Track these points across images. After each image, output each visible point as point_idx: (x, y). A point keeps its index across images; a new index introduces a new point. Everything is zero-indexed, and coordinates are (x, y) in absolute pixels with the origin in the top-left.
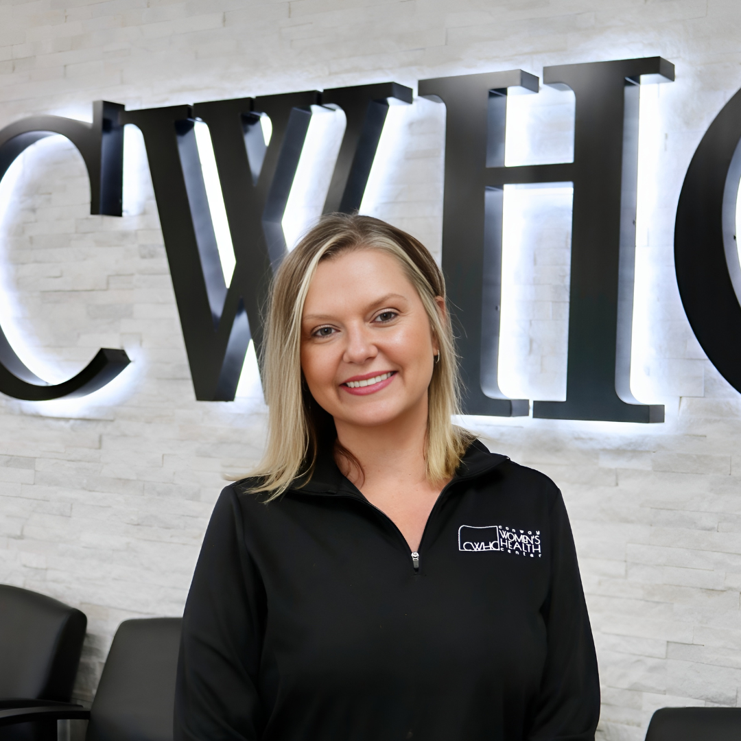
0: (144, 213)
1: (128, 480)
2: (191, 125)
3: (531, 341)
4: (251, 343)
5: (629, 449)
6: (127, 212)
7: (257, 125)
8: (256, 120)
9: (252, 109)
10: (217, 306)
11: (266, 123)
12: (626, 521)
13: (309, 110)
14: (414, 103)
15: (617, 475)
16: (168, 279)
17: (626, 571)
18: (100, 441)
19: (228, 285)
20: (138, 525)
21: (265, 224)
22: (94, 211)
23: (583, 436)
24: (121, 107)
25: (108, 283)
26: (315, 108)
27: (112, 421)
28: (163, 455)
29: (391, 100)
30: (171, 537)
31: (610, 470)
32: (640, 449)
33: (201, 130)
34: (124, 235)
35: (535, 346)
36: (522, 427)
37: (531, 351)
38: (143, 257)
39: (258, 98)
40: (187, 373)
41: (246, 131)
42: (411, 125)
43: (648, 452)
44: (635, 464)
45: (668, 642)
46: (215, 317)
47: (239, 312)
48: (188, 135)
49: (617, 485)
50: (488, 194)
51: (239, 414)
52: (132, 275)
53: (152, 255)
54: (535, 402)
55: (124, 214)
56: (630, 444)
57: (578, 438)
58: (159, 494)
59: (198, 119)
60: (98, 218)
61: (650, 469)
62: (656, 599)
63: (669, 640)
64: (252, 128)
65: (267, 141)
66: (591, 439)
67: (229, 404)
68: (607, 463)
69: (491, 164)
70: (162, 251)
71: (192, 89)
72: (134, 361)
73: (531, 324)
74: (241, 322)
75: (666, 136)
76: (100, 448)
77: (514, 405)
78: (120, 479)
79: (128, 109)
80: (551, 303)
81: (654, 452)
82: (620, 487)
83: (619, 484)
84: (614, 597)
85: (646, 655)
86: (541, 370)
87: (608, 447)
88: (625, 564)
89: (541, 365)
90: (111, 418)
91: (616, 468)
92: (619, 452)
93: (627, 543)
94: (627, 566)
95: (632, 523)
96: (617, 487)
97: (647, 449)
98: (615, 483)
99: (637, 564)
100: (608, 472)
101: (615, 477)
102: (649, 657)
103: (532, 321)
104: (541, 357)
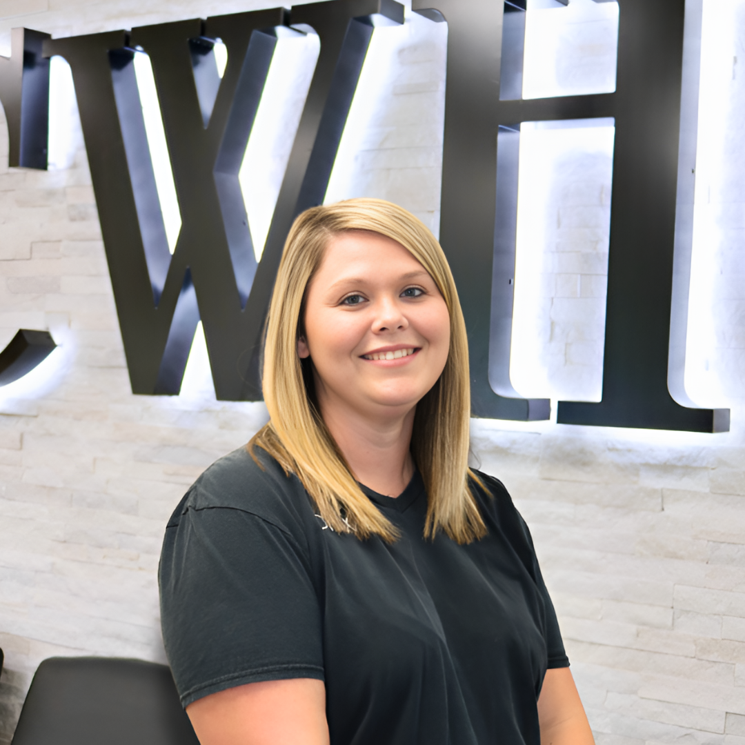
0: (74, 166)
1: (52, 489)
2: (130, 57)
3: (552, 324)
4: (200, 325)
5: (680, 464)
6: (54, 165)
7: (209, 56)
8: (208, 48)
9: (203, 33)
10: (158, 278)
11: (220, 51)
12: (674, 556)
13: (273, 34)
14: (405, 23)
15: (663, 496)
16: (100, 245)
18: (21, 441)
19: (172, 251)
20: (65, 542)
21: (218, 176)
22: (13, 162)
23: (619, 446)
24: (46, 36)
25: (31, 251)
26: (281, 31)
27: (36, 417)
28: (95, 460)
29: (377, 19)
30: (104, 557)
31: (655, 491)
32: (695, 465)
33: (142, 62)
34: (50, 194)
35: (557, 330)
36: (540, 434)
37: (552, 338)
38: (73, 220)
39: (210, 19)
40: (122, 360)
41: (196, 63)
42: (401, 52)
43: (705, 468)
44: (687, 483)
45: (727, 713)
46: (156, 290)
47: (185, 286)
48: (126, 69)
49: (663, 509)
50: (501, 137)
51: (185, 412)
52: (60, 241)
53: (83, 218)
54: (560, 403)
55: (50, 167)
56: (680, 458)
57: (613, 449)
58: (89, 506)
59: (139, 48)
60: (19, 172)
61: (707, 490)
62: (712, 657)
63: (728, 711)
64: (203, 59)
65: (221, 74)
66: (629, 451)
67: (174, 398)
68: (650, 481)
69: (505, 97)
70: (93, 211)
71: (131, 14)
72: (61, 345)
73: (552, 303)
74: (188, 300)
75: (735, 60)
76: (21, 448)
77: (531, 405)
78: (44, 487)
79: (54, 37)
80: (579, 276)
81: (713, 469)
82: (667, 511)
83: (665, 509)
84: (656, 653)
85: (698, 728)
86: (566, 361)
87: (652, 461)
88: (672, 611)
89: (565, 354)
90: (34, 413)
91: (662, 490)
92: (666, 468)
93: (674, 585)
94: (674, 613)
95: (681, 558)
96: (663, 513)
97: (704, 464)
98: (660, 508)
99: (688, 612)
100: (652, 493)
101: (660, 500)
102: (701, 730)
103: (554, 299)
104: (566, 344)
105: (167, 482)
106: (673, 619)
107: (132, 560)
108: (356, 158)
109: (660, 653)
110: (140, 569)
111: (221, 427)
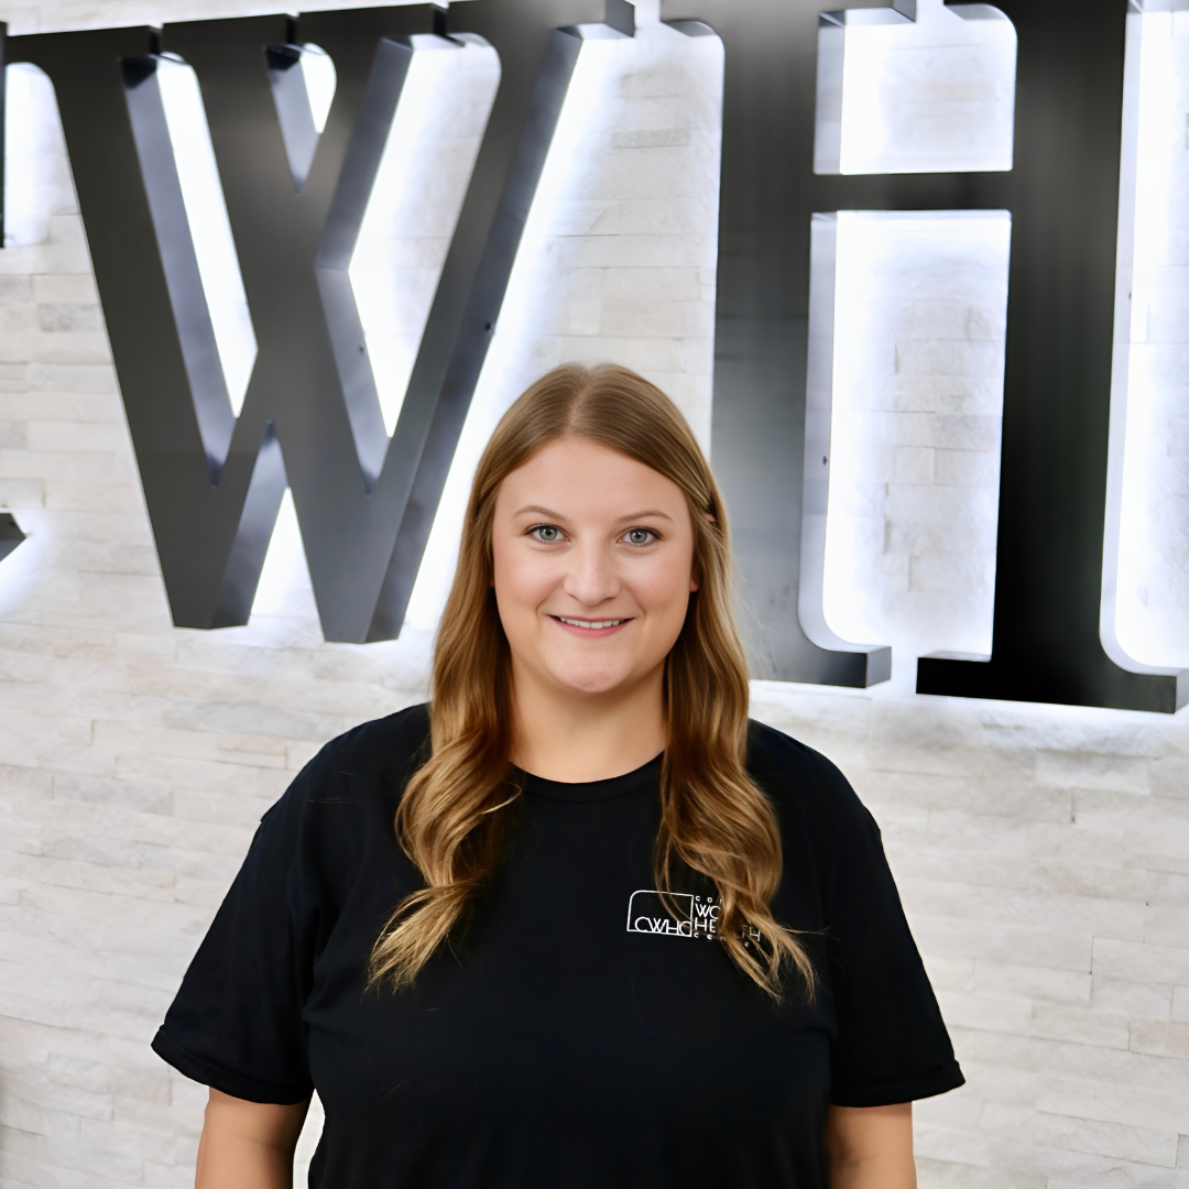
1: (18, 770)
2: (150, 69)
3: (888, 525)
4: (288, 496)
5: (1102, 750)
8: (291, 61)
9: (290, 39)
10: (216, 443)
11: (316, 67)
12: (1093, 893)
13: (409, 44)
15: (1073, 802)
16: (108, 373)
17: (1092, 992)
19: (237, 412)
20: (42, 856)
23: (1002, 721)
26: (420, 40)
28: (93, 722)
30: (113, 882)
31: (1061, 792)
32: (1126, 752)
33: (176, 82)
35: (896, 535)
37: (887, 547)
38: (47, 329)
39: (304, 16)
42: (625, 79)
43: (1143, 758)
44: (1113, 781)
45: (1179, 1135)
46: (213, 461)
48: (146, 85)
49: (1073, 820)
51: (254, 649)
52: (25, 363)
53: (66, 326)
56: (1103, 742)
57: (992, 726)
58: (85, 797)
59: (169, 54)
61: (1146, 792)
62: (1156, 1050)
63: (1183, 1133)
64: (284, 78)
66: (1019, 728)
68: (1052, 777)
70: (96, 317)
72: (33, 537)
73: (887, 493)
79: (15, 31)
80: (933, 451)
81: (1156, 759)
82: (1079, 824)
83: (1077, 819)
84: (1063, 1042)
85: (1135, 1159)
86: (911, 583)
87: (1056, 745)
88: (1089, 977)
89: (910, 574)
91: (1072, 789)
92: (1079, 756)
93: (1094, 938)
94: (1093, 982)
95: (1106, 897)
96: (1073, 825)
97: (1142, 752)
98: (1068, 818)
99: (1115, 979)
100: (1058, 794)
101: (1068, 806)
102: (1137, 1162)
103: (891, 487)
104: (911, 558)
105: (224, 762)
106: (1092, 990)
107: (163, 886)
108: (549, 248)
109: (1072, 1043)
110: (178, 901)
111: (319, 676)
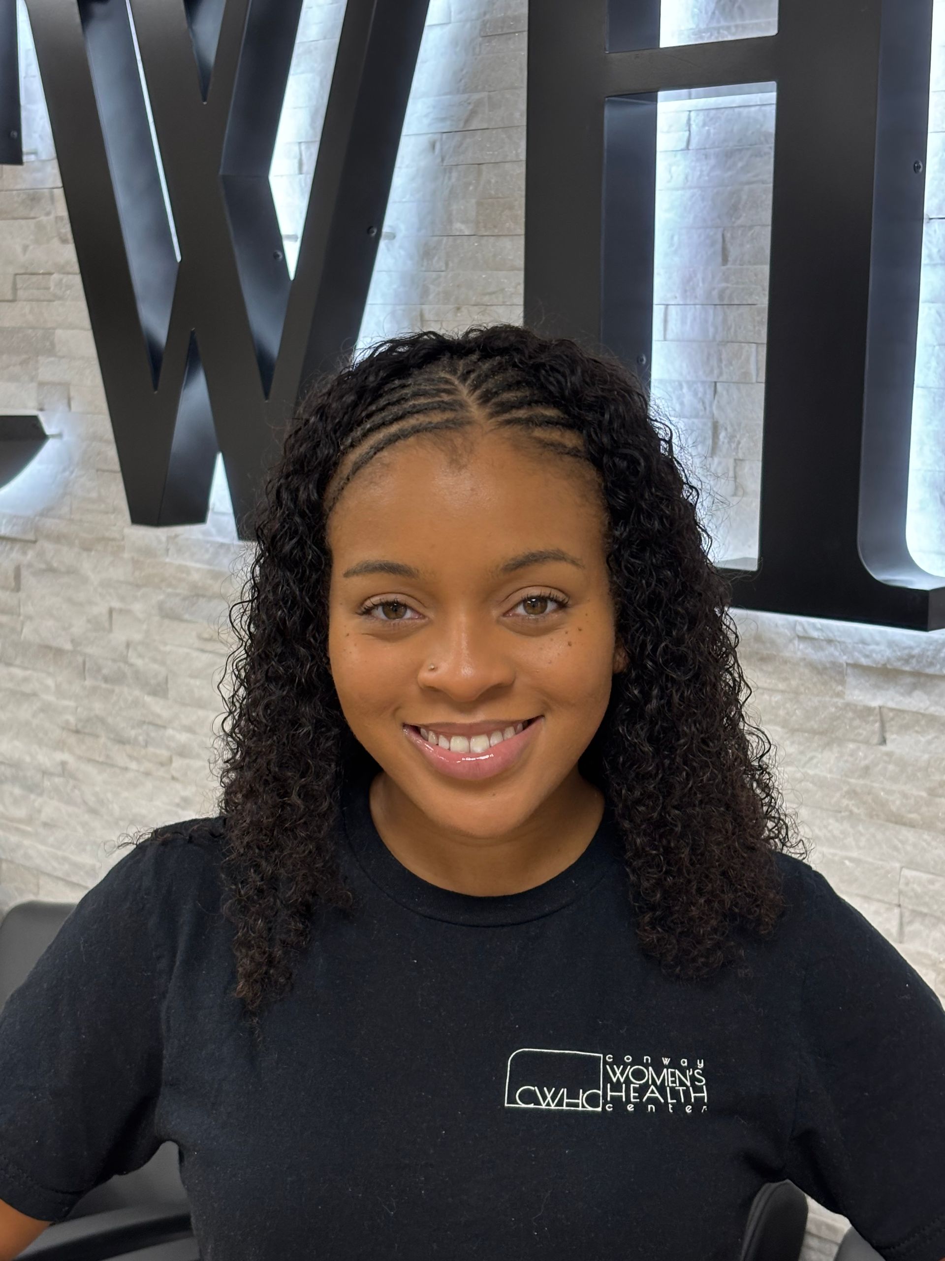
1: (59, 652)
3: (715, 426)
5: (907, 668)
12: (899, 820)
15: (883, 722)
17: (901, 925)
18: (18, 577)
20: (77, 732)
23: (814, 633)
25: (15, 289)
27: (34, 542)
28: (111, 611)
30: (128, 758)
31: (869, 710)
32: (930, 671)
34: (34, 197)
35: (722, 436)
37: (714, 449)
44: (919, 701)
49: (883, 741)
52: (50, 274)
55: (25, 159)
56: (907, 660)
57: (806, 638)
58: (106, 679)
66: (831, 641)
68: (862, 695)
72: (53, 438)
73: (715, 391)
76: (17, 588)
78: (49, 648)
80: (753, 347)
82: (889, 747)
83: (887, 740)
86: (736, 488)
87: (864, 661)
88: (897, 911)
89: (734, 477)
90: (31, 536)
91: (880, 707)
92: (886, 673)
93: (902, 868)
94: (901, 916)
95: (911, 825)
96: (884, 748)
98: (875, 739)
99: (924, 915)
100: (866, 713)
101: (877, 725)
103: (718, 384)
104: (735, 460)
105: (203, 651)
107: (162, 764)
108: (432, 146)
110: (174, 778)
